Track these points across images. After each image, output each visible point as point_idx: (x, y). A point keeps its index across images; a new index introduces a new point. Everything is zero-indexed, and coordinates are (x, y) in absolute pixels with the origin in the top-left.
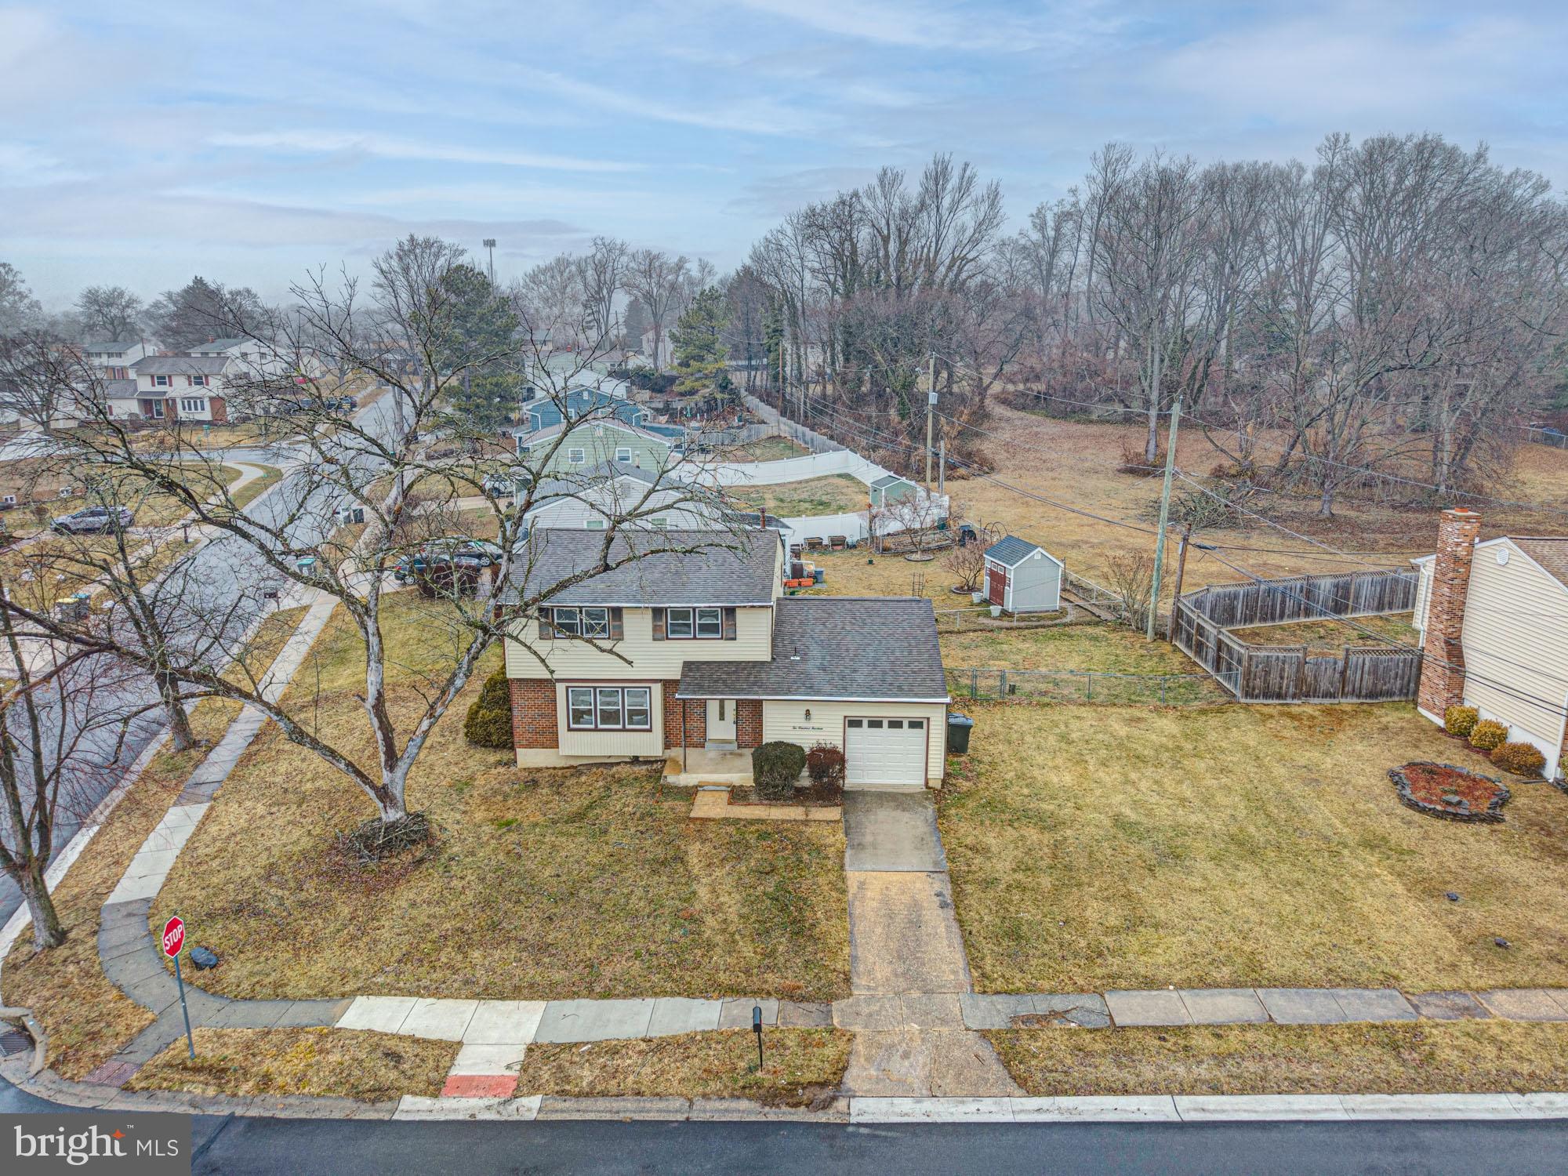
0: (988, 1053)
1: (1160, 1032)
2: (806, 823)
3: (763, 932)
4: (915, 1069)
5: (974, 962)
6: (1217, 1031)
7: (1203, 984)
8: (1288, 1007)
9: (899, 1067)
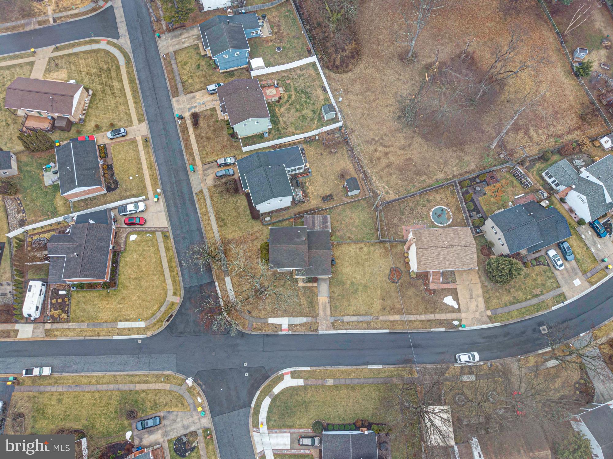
0: (331, 325)
1: (347, 322)
2: (313, 287)
3: (309, 308)
4: (324, 327)
5: (331, 312)
6: (353, 322)
7: (353, 315)
8: (361, 318)
9: (323, 327)
